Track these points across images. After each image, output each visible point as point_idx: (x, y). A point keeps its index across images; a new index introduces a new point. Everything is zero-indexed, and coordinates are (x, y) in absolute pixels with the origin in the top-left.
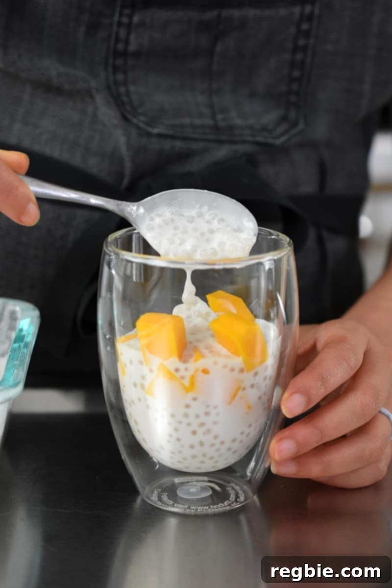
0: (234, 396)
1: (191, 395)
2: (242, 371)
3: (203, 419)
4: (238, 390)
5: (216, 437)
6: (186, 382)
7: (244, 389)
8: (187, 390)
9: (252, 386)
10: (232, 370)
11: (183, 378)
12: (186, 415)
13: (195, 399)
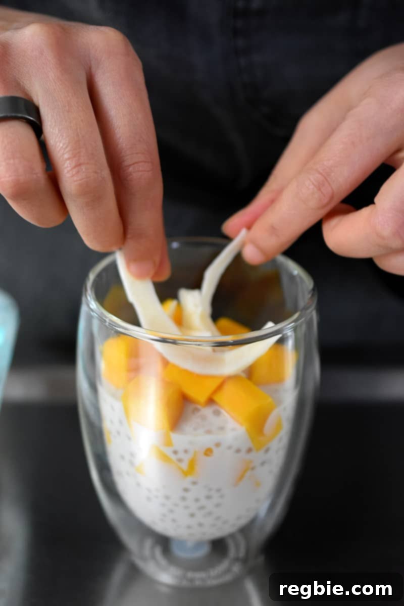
0: (241, 478)
1: (190, 479)
2: (249, 450)
3: (204, 502)
4: (245, 471)
5: (218, 518)
6: (185, 466)
7: (253, 469)
8: (186, 474)
9: (263, 464)
10: (238, 451)
11: (180, 460)
12: (184, 499)
13: (194, 483)
